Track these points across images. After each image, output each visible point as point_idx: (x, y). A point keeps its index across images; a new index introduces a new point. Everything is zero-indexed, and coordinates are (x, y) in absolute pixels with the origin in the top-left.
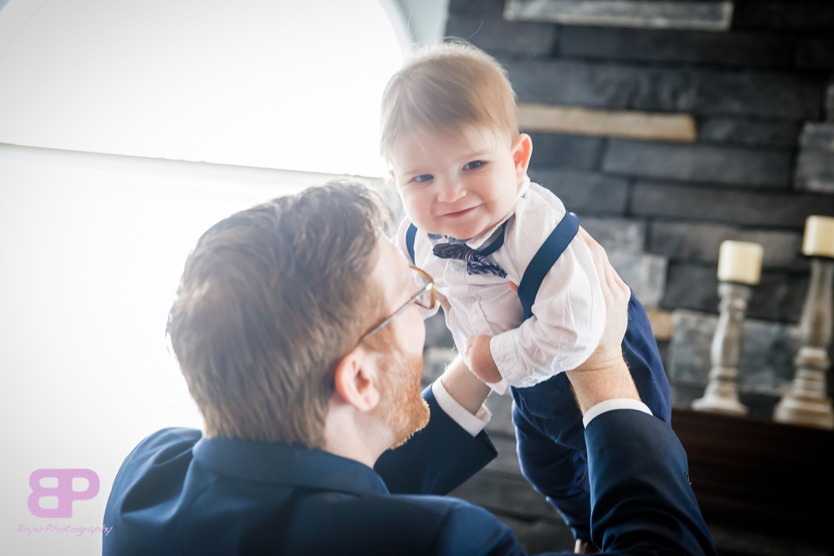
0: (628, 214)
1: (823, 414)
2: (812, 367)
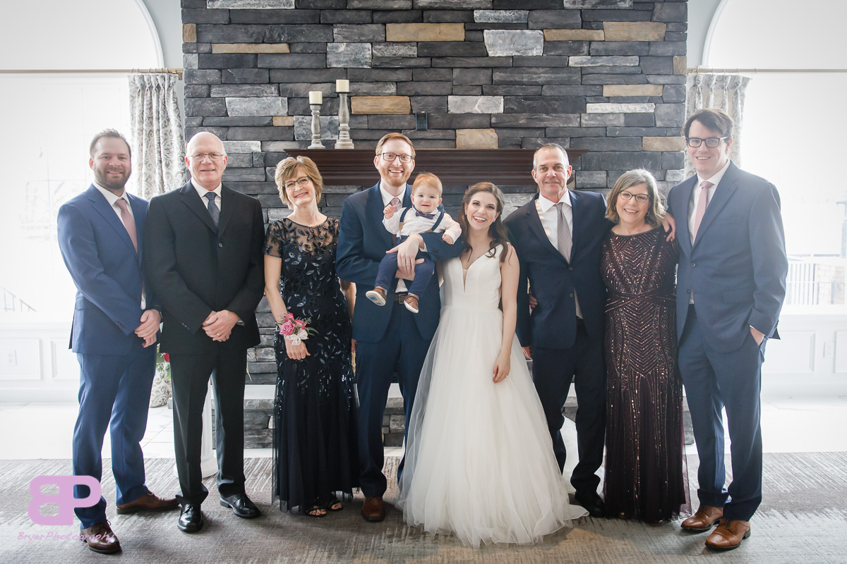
0: (270, 83)
1: (350, 145)
2: (344, 130)
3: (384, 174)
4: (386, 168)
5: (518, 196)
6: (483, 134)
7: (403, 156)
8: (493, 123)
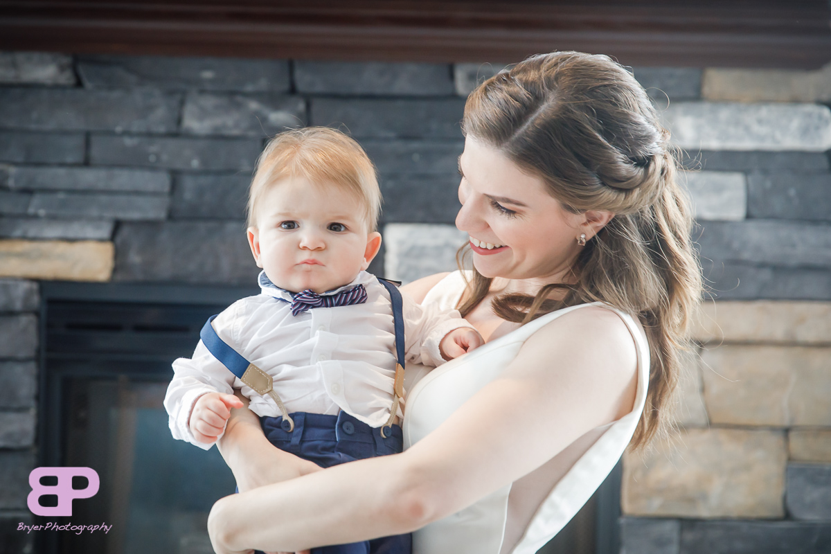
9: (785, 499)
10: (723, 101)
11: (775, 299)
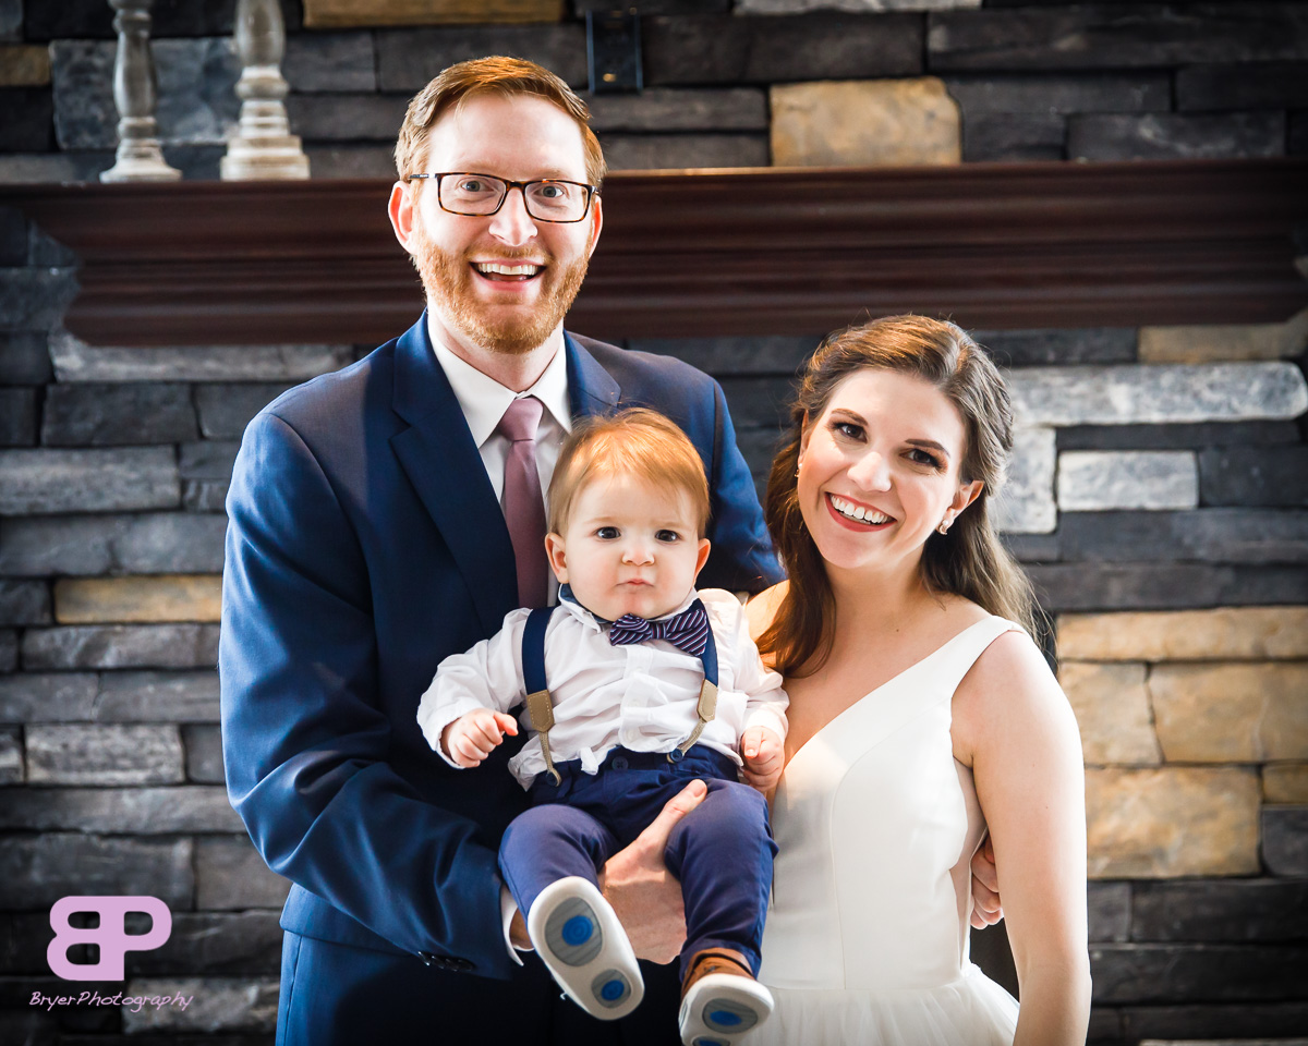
1: (288, 161)
2: (261, 93)
3: (447, 284)
4: (452, 250)
5: (1055, 379)
6: (893, 106)
7: (545, 187)
8: (938, 55)
9: (1260, 850)
10: (1165, 362)
11: (1238, 605)
